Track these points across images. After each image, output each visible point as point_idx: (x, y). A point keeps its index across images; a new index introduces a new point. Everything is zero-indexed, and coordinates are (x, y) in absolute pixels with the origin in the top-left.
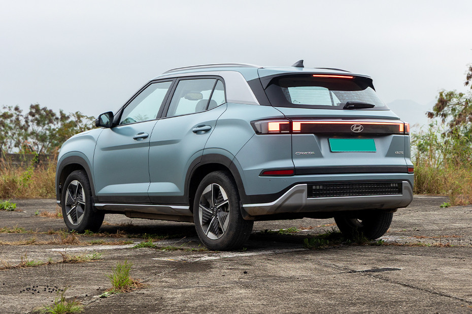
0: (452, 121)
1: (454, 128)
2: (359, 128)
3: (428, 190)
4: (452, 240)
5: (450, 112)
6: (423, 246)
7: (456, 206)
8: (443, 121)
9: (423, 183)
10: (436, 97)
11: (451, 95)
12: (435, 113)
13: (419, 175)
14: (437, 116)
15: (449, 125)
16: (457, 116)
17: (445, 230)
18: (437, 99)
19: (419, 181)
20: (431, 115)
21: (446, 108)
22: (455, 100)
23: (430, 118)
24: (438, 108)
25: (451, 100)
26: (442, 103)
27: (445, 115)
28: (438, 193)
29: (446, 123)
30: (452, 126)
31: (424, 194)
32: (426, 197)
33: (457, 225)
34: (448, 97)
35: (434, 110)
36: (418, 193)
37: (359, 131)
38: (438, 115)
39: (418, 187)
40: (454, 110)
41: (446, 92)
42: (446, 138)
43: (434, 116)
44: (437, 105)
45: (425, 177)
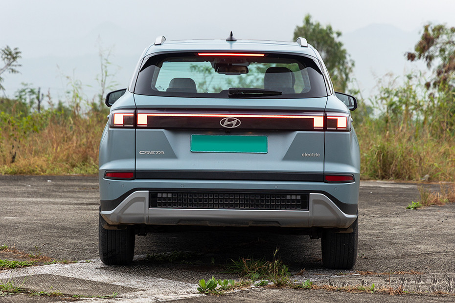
0: (439, 67)
1: (442, 76)
2: (234, 122)
3: (397, 174)
4: (409, 281)
5: (438, 53)
6: (365, 292)
7: (430, 206)
8: (429, 65)
9: (391, 164)
10: (420, 33)
11: (439, 29)
12: (417, 54)
13: (385, 153)
14: (419, 58)
15: (435, 72)
16: (447, 60)
17: (403, 257)
18: (421, 35)
19: (384, 162)
20: (411, 57)
21: (432, 48)
22: (444, 38)
23: (410, 61)
24: (421, 48)
25: (440, 36)
26: (427, 42)
27: (430, 58)
28: (410, 178)
29: (432, 69)
30: (439, 73)
31: (391, 180)
32: (392, 186)
33: (422, 247)
34: (436, 33)
35: (416, 50)
36: (383, 178)
37: (233, 127)
38: (422, 57)
39: (382, 169)
40: (442, 50)
41: (433, 26)
42: (431, 90)
43: (416, 58)
44: (420, 43)
45: (393, 157)
